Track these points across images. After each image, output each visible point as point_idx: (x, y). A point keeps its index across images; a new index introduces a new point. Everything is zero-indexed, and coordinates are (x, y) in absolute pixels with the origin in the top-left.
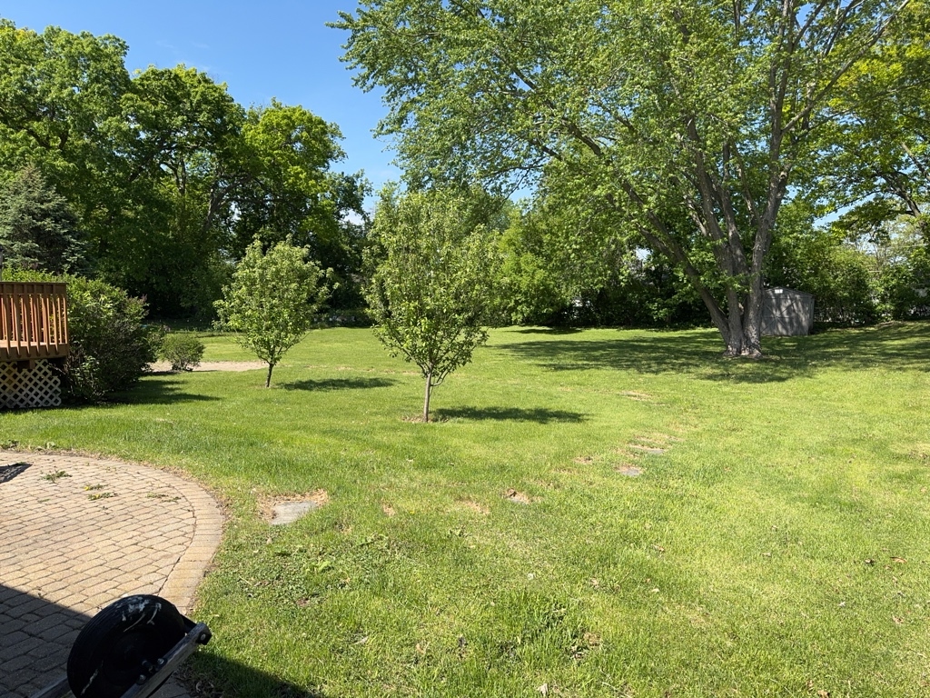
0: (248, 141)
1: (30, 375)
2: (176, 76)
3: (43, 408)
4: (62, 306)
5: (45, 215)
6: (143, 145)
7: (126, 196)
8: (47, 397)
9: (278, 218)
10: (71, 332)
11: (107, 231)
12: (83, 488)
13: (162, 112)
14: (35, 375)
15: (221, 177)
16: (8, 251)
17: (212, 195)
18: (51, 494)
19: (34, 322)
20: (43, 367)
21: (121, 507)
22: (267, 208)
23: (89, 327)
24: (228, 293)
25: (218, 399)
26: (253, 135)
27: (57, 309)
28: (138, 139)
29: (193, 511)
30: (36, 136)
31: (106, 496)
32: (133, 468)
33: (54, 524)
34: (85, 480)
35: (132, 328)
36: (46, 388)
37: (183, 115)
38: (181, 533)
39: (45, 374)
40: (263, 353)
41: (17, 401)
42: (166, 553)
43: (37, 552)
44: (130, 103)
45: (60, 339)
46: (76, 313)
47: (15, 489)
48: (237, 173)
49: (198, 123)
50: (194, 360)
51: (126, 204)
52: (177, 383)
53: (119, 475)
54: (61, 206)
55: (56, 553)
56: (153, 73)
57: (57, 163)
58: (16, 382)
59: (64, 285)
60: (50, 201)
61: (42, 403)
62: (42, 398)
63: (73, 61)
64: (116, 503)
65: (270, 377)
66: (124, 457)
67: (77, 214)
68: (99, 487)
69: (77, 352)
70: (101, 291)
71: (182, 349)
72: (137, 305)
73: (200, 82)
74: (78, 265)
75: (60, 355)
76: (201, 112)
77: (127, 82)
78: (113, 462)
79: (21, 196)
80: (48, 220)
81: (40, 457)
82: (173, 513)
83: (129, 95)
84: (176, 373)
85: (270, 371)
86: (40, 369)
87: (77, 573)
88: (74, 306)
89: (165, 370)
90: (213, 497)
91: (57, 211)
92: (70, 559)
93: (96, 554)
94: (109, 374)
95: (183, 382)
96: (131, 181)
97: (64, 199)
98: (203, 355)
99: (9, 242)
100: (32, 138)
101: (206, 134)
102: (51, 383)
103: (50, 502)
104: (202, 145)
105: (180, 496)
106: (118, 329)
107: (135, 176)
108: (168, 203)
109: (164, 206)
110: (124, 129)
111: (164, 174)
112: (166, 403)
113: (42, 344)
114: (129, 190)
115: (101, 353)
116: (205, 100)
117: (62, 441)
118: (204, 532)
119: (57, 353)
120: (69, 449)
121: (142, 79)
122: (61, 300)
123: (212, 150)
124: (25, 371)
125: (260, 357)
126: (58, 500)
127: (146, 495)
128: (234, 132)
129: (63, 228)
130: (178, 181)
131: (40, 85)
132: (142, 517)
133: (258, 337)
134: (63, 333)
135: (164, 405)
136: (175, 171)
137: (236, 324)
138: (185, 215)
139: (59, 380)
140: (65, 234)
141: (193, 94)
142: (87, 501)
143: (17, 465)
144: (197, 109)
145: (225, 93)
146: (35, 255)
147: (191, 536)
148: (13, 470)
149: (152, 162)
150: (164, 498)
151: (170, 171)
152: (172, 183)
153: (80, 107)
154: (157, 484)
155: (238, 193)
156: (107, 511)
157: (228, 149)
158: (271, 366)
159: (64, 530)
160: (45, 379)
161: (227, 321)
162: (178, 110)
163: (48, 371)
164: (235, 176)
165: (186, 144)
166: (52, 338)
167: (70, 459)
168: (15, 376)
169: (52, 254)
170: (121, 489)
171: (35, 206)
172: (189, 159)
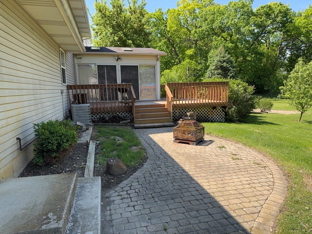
0: (296, 24)
1: (216, 111)
2: (270, 6)
3: (219, 122)
4: (227, 89)
5: (224, 61)
6: (256, 34)
7: (249, 52)
8: (220, 119)
9: (307, 53)
10: (229, 98)
11: (241, 65)
12: (230, 153)
13: (263, 20)
14: (218, 111)
15: (284, 40)
16: (214, 74)
17: (280, 48)
18: (220, 154)
19: (219, 94)
20: (220, 109)
21: (243, 165)
22: (302, 50)
23: (235, 96)
24: (286, 83)
25: (279, 125)
26: (299, 21)
27: (225, 90)
28: (254, 32)
29: (273, 175)
30: (223, 38)
31: (238, 159)
32: (248, 149)
33: (220, 166)
34: (231, 150)
35: (249, 97)
36: (220, 116)
37: (271, 20)
38: (267, 185)
39: (221, 111)
40: (299, 107)
41: (212, 119)
42: (261, 193)
43: (214, 176)
44: (253, 20)
45: (226, 100)
46: (231, 91)
47: (209, 149)
48: (291, 38)
49: (277, 21)
50: (269, 109)
51: (248, 55)
52: (262, 117)
53: (243, 151)
54: (229, 58)
55: (220, 179)
56: (261, 7)
57: (229, 45)
58: (212, 113)
59: (228, 82)
60: (226, 57)
61: (219, 120)
62: (219, 119)
63: (236, 10)
64: (241, 163)
65: (301, 118)
66: (244, 144)
67: (233, 60)
68: (235, 155)
69: (230, 104)
70: (239, 84)
71: (265, 105)
72: (251, 89)
73: (278, 6)
74: (232, 77)
75: (225, 105)
76: (278, 17)
77: (252, 13)
78: (240, 145)
79: (218, 57)
80: (225, 63)
81: (217, 139)
82: (264, 173)
83: (253, 17)
84: (262, 113)
85: (301, 115)
86: (219, 110)
87: (227, 191)
88: (231, 89)
89: (258, 112)
90: (281, 170)
91: (228, 60)
92: (225, 183)
93: (233, 184)
94: (240, 112)
95: (265, 117)
96: (251, 47)
97: (230, 56)
98: (273, 107)
99: (214, 71)
100: (222, 38)
101: (279, 25)
102: (222, 114)
103: (219, 157)
104: (278, 29)
105: (266, 166)
106: (244, 97)
107: (252, 45)
108: (263, 53)
109: (262, 54)
110: (250, 29)
111: (262, 43)
112: (259, 124)
113: (220, 101)
114: (250, 50)
115: (238, 105)
116: (280, 12)
117: (224, 134)
118: (278, 187)
119: (224, 105)
120: (226, 138)
121: (257, 11)
122: (227, 87)
123: (281, 31)
124: (215, 110)
125: (298, 109)
126: (222, 157)
127: (253, 162)
128: (291, 22)
129: (229, 65)
130: (267, 45)
131: (226, 21)
132: (251, 172)
133: (297, 101)
134: (227, 98)
135: (258, 125)
136: (266, 41)
137: (288, 96)
138: (268, 57)
139: (224, 113)
140: (229, 67)
141: (275, 11)
142: (231, 159)
143: (210, 141)
144: (277, 16)
145: (288, 7)
146: (220, 74)
147: (272, 187)
148: (209, 142)
149: (258, 40)
150: (259, 165)
151: (264, 42)
152: (264, 46)
153: (237, 25)
154: (257, 158)
155: (290, 46)
156: (238, 166)
157: (288, 29)
158: (302, 113)
159: (223, 169)
160: (220, 113)
161: (284, 95)
162: (269, 18)
163: (221, 110)
164: (289, 39)
165: (271, 31)
166: (223, 100)
167: (226, 141)
168: (212, 111)
169: (225, 74)
170: (243, 157)
171: (222, 59)
172: (271, 36)
